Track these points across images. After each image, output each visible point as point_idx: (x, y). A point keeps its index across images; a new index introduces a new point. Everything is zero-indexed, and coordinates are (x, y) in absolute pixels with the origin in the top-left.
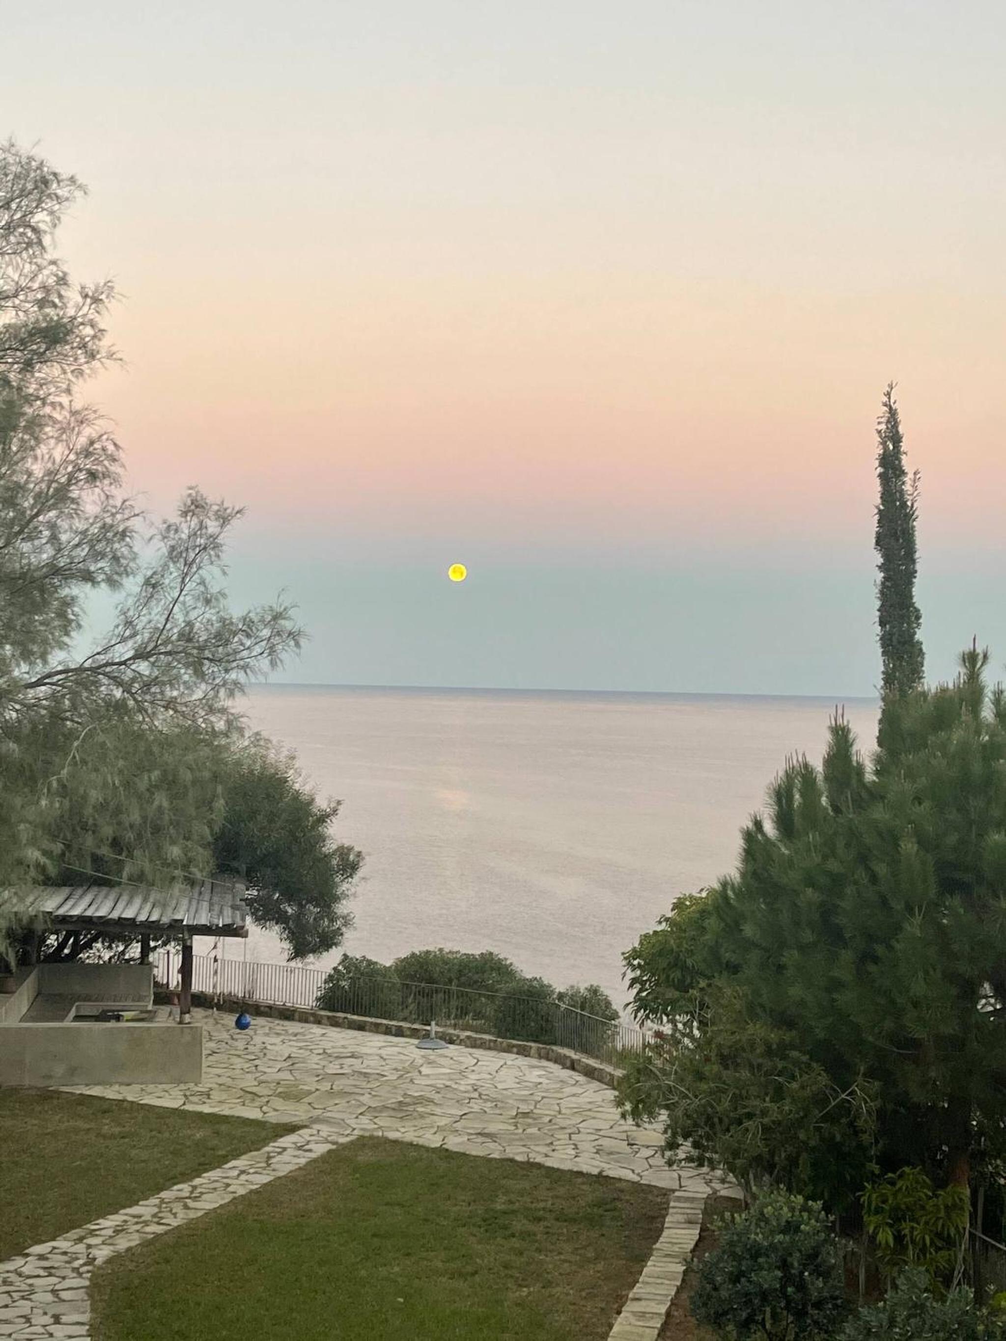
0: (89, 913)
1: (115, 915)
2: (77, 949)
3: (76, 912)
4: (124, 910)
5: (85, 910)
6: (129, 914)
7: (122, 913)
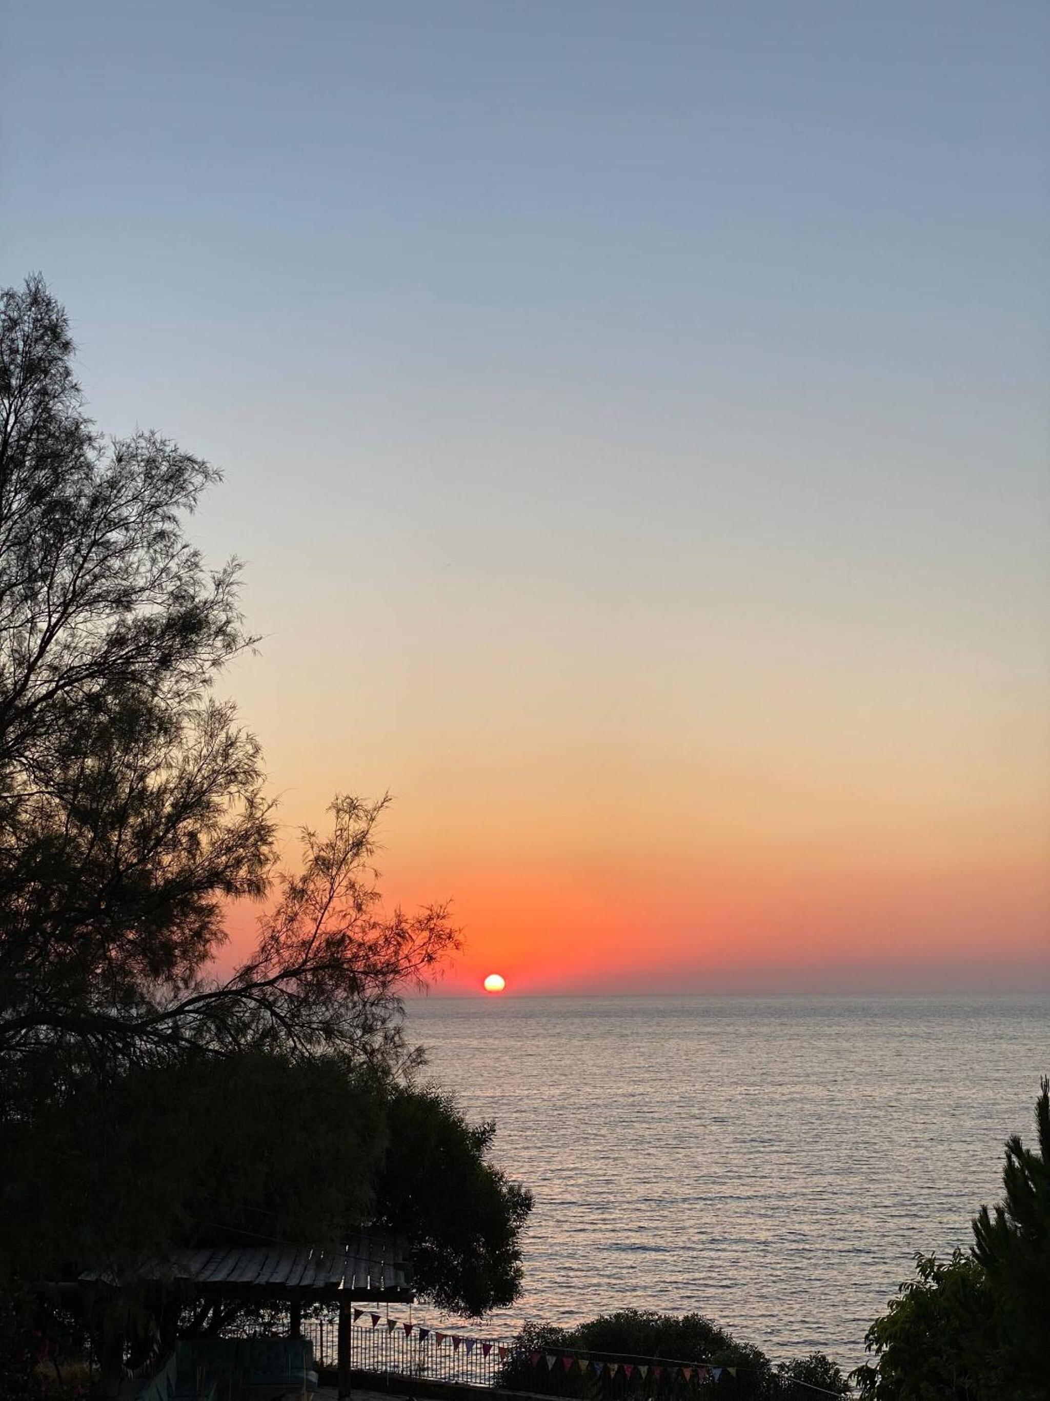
0: (232, 1279)
1: (262, 1280)
2: (218, 1323)
3: (219, 1277)
4: (272, 1275)
5: (229, 1275)
6: (277, 1279)
7: (269, 1279)
